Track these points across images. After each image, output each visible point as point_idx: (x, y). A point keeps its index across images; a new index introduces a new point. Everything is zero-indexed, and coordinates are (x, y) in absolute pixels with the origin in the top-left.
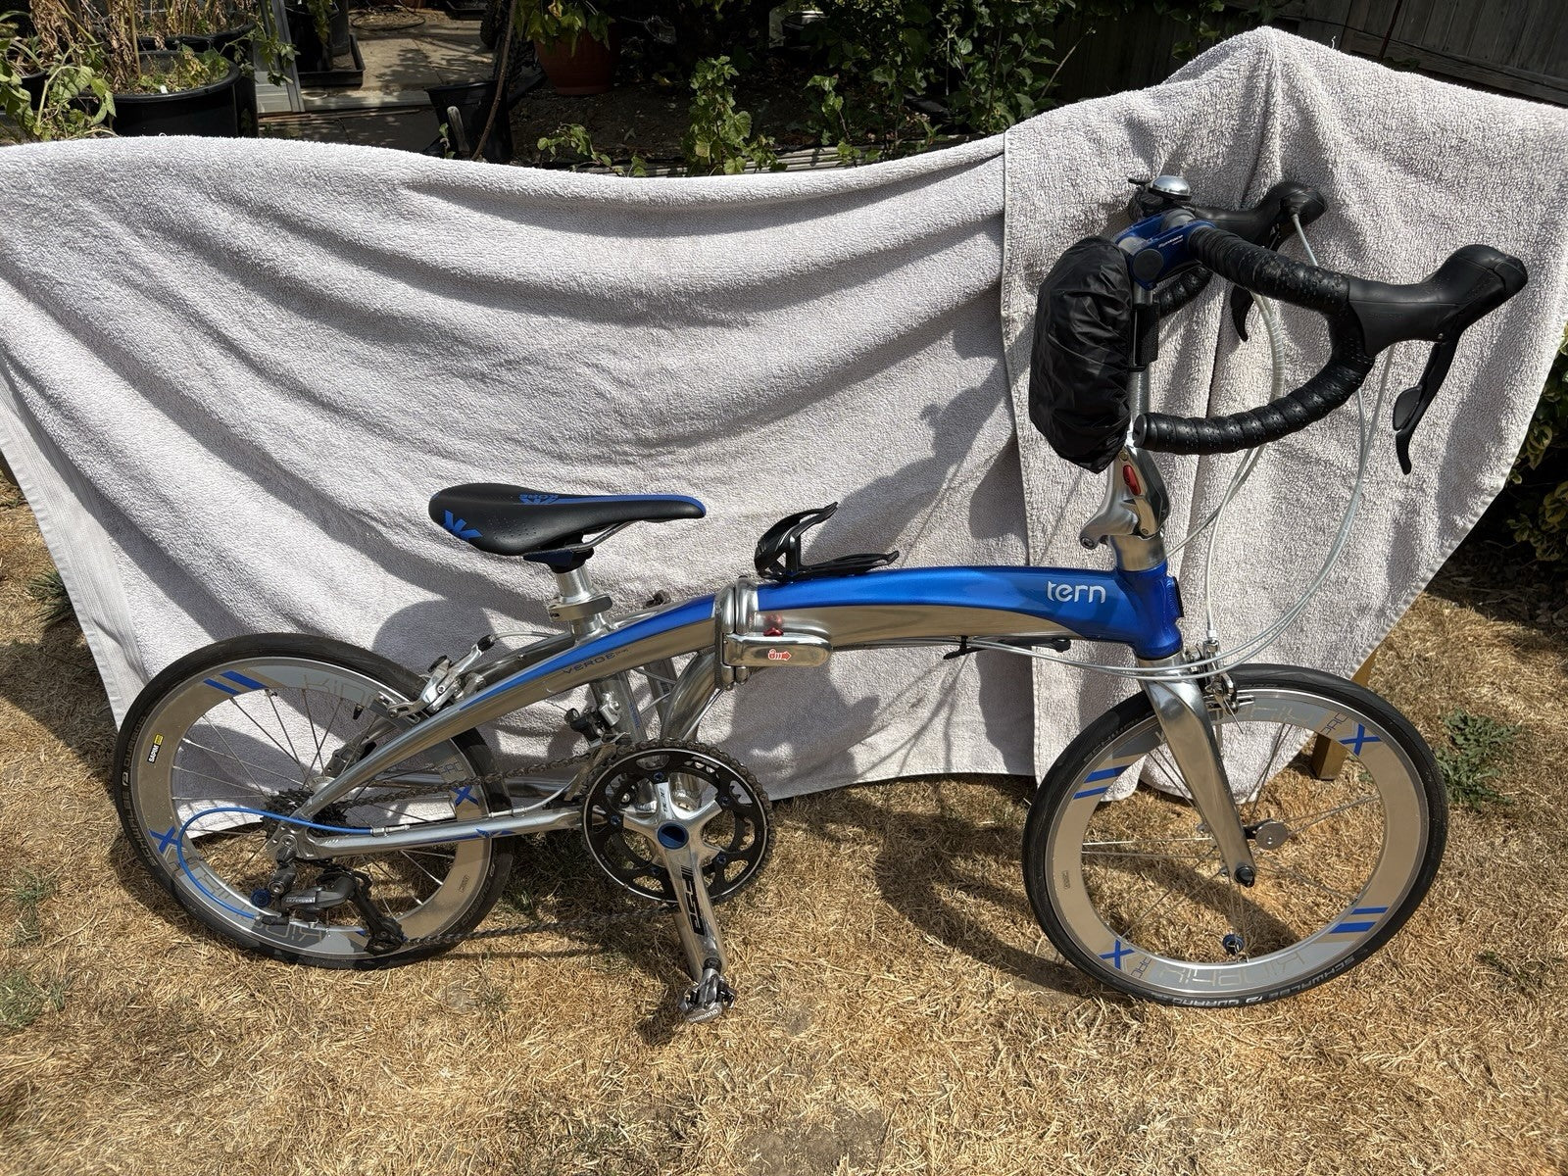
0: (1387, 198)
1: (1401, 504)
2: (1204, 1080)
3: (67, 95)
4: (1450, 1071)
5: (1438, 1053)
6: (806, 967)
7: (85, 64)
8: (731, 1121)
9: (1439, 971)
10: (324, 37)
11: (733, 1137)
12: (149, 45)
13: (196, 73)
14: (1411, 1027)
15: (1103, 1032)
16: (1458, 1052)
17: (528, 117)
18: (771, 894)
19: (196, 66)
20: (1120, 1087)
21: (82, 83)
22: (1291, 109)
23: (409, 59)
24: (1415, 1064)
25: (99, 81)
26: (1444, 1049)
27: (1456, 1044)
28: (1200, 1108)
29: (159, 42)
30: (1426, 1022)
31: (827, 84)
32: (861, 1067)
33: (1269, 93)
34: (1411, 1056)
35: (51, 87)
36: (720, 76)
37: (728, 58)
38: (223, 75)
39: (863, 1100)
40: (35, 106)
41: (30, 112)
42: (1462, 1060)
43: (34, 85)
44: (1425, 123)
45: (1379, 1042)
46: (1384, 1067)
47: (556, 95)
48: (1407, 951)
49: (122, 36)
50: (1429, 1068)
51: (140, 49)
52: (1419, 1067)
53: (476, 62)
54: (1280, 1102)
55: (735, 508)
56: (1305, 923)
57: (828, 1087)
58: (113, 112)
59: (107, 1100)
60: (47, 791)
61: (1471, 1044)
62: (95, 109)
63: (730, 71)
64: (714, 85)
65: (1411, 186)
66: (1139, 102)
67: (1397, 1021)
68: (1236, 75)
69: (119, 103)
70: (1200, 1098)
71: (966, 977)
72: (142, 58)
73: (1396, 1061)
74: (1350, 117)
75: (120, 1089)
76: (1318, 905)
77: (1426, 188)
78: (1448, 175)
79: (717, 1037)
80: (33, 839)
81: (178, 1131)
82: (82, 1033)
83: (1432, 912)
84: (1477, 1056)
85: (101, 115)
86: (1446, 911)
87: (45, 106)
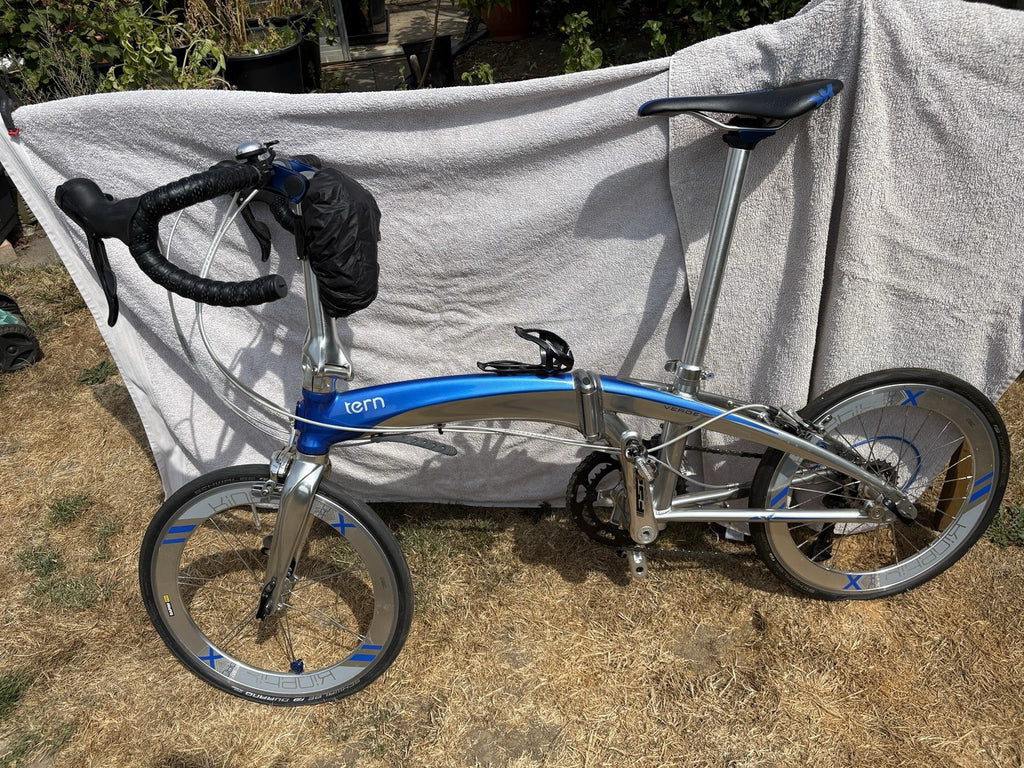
0: (961, 97)
1: (993, 325)
2: (793, 737)
3: (200, 57)
4: (986, 757)
5: (980, 742)
6: (535, 624)
7: (209, 38)
8: (463, 719)
9: (997, 681)
10: (365, 13)
11: (462, 729)
12: (254, 24)
13: (274, 42)
14: (964, 720)
15: (729, 694)
16: (997, 744)
17: (472, 58)
18: (524, 574)
19: (275, 36)
20: (731, 734)
21: (206, 50)
22: (882, 33)
23: (417, 24)
24: (959, 748)
25: (216, 49)
26: (986, 739)
27: (997, 738)
28: (785, 757)
29: (260, 22)
30: (977, 718)
31: (655, 26)
32: (555, 696)
33: (861, 20)
34: (957, 742)
35: (191, 53)
36: (580, 25)
37: (586, 13)
38: (292, 41)
39: (549, 716)
40: (180, 64)
41: (176, 69)
42: (999, 750)
43: (179, 53)
44: (991, 39)
45: (936, 728)
46: (933, 746)
47: (494, 42)
48: (977, 663)
49: (238, 19)
50: (969, 752)
51: (246, 27)
52: (962, 751)
53: (459, 22)
54: (846, 761)
55: (501, 319)
56: (900, 635)
57: (531, 705)
58: (224, 67)
59: (118, 655)
60: (129, 472)
61: (1010, 738)
62: (214, 67)
63: (587, 21)
64: (576, 32)
65: (982, 88)
66: (768, 32)
67: (954, 714)
68: (834, 9)
69: (228, 61)
70: (786, 750)
71: (642, 644)
72: (248, 33)
73: (944, 743)
74: (929, 37)
75: (126, 651)
76: (914, 623)
77: (995, 90)
78: (1014, 78)
79: (468, 663)
80: (116, 501)
81: (150, 679)
82: (115, 615)
83: (1004, 637)
84: (1013, 749)
85: (217, 69)
86: (1016, 637)
87: (187, 64)
